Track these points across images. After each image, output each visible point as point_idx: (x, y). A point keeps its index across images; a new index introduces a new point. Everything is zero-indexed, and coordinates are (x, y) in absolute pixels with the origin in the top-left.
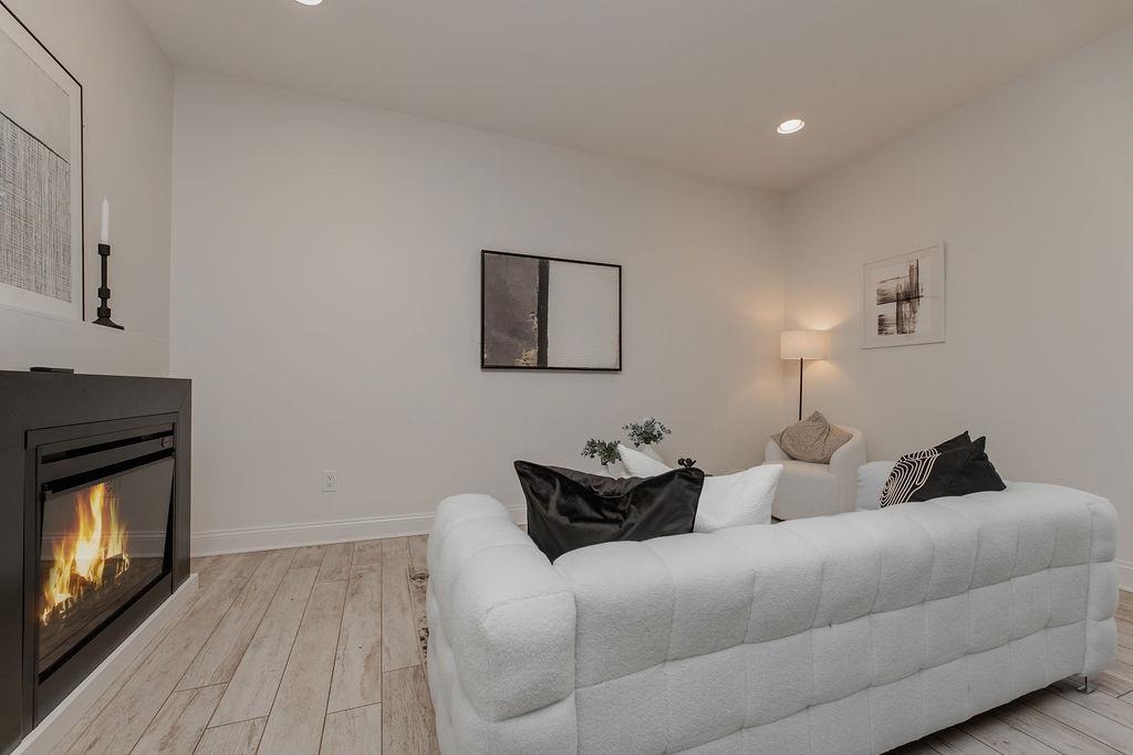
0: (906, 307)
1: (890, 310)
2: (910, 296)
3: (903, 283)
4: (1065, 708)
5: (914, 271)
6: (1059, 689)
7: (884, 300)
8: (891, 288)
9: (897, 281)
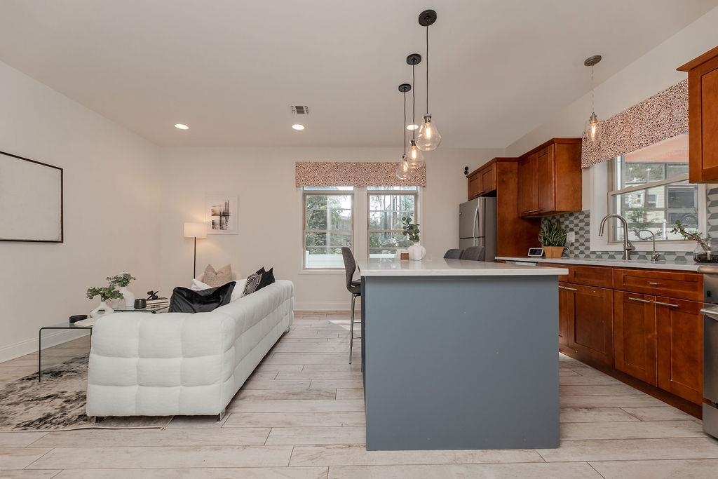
0: (224, 219)
1: (217, 219)
2: (225, 214)
3: (223, 209)
4: (287, 336)
5: (227, 204)
6: (285, 334)
7: (214, 215)
8: (218, 210)
9: (220, 208)
